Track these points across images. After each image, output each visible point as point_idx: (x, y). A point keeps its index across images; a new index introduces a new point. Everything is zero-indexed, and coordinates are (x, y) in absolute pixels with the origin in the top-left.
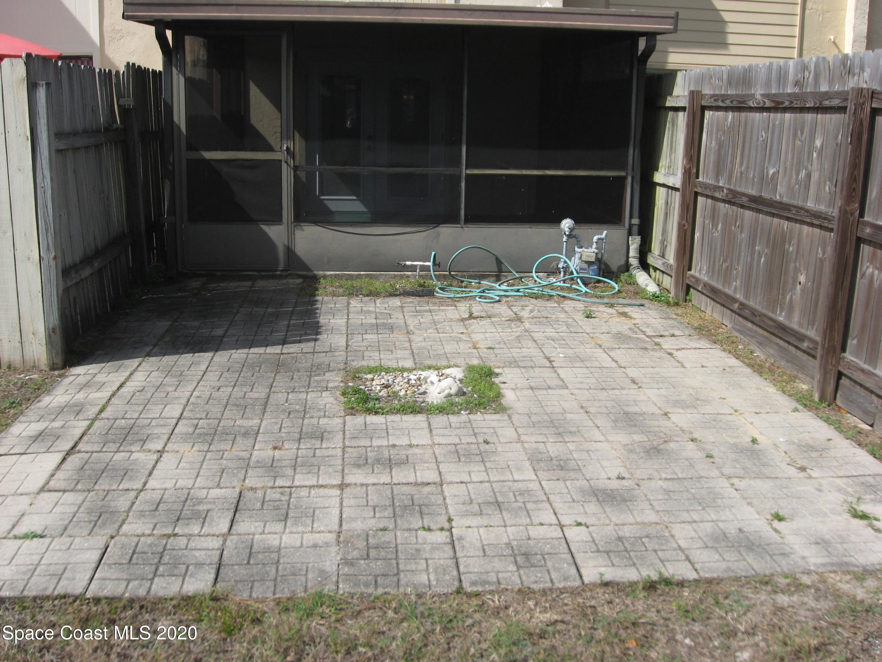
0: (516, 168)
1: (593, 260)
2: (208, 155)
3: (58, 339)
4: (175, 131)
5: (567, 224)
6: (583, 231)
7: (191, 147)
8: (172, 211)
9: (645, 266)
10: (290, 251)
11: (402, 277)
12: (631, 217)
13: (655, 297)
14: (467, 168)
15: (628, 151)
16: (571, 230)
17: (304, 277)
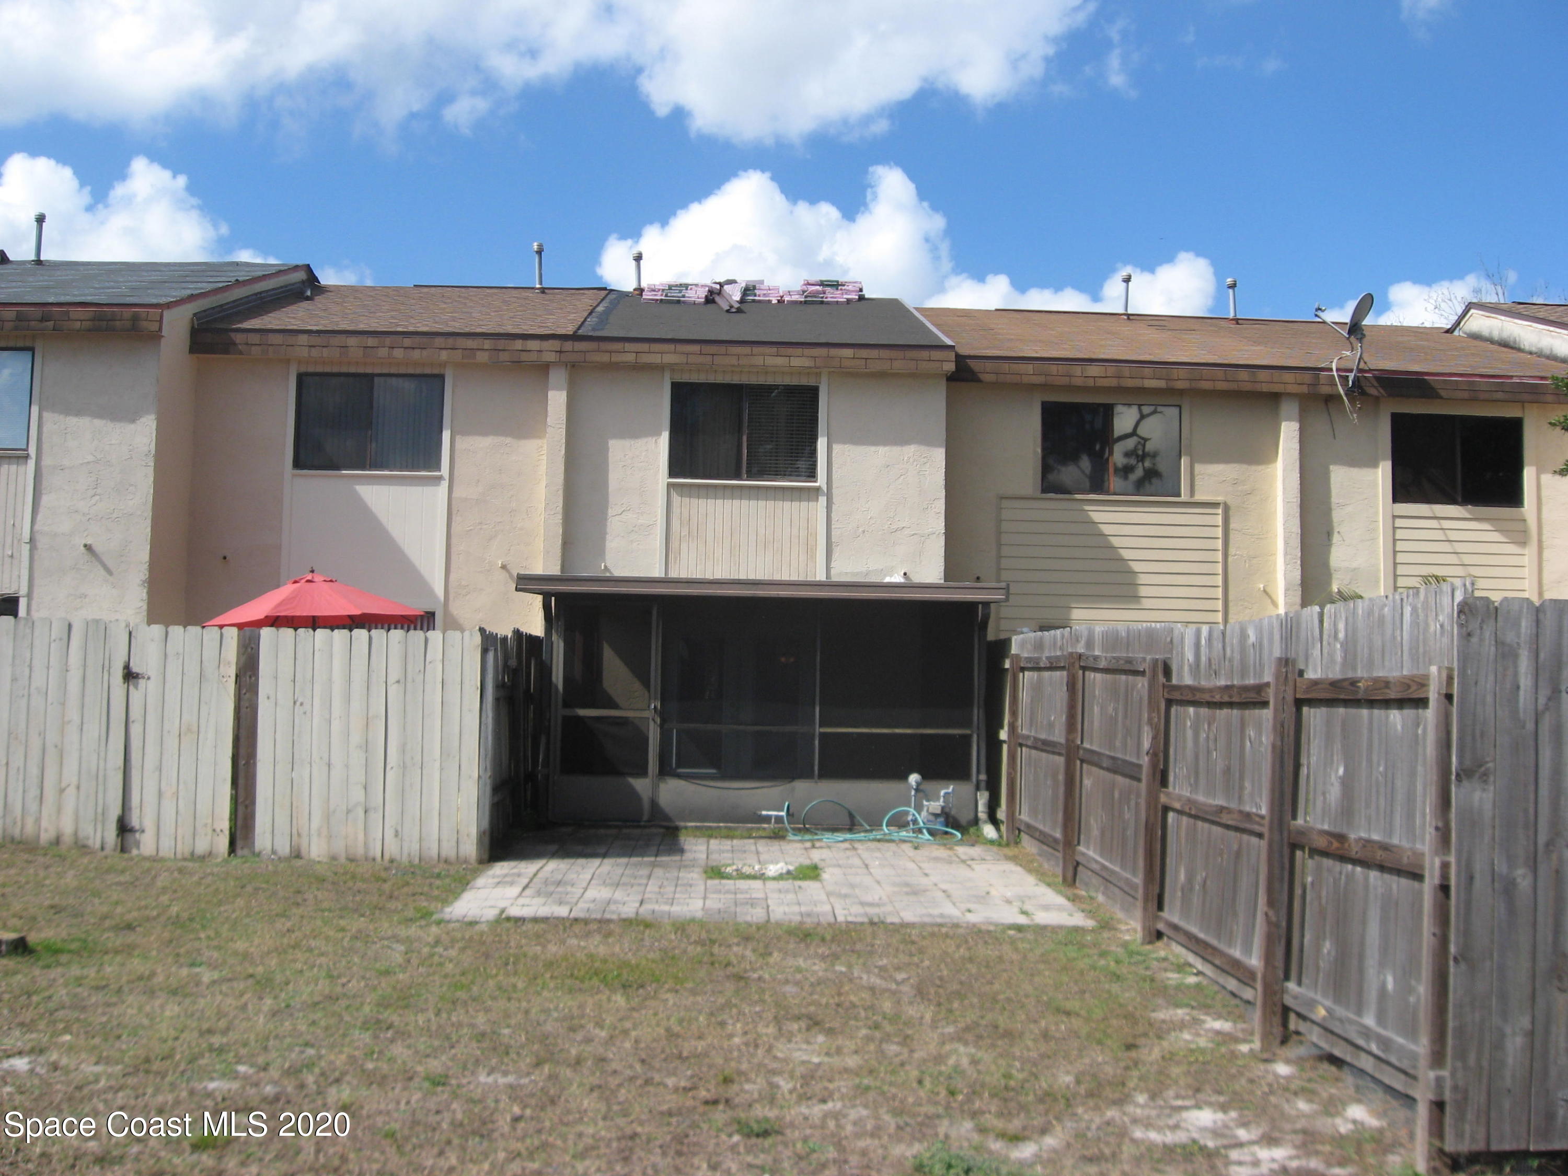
0: (866, 726)
1: (939, 811)
2: (582, 712)
3: (487, 840)
4: (553, 690)
5: (914, 778)
6: (929, 786)
7: (566, 705)
8: (546, 763)
9: (993, 820)
10: (654, 803)
11: (758, 829)
12: (978, 772)
13: (992, 842)
14: (820, 726)
15: (972, 711)
16: (918, 784)
17: (667, 828)
